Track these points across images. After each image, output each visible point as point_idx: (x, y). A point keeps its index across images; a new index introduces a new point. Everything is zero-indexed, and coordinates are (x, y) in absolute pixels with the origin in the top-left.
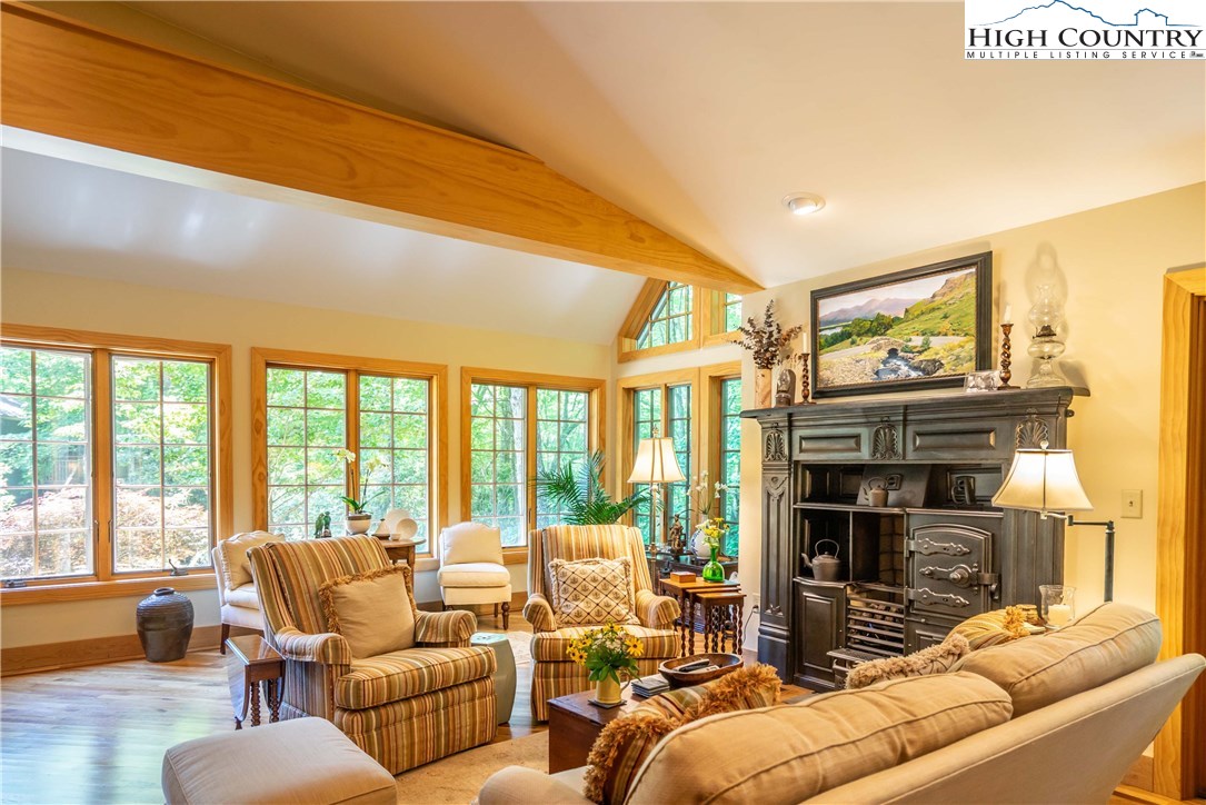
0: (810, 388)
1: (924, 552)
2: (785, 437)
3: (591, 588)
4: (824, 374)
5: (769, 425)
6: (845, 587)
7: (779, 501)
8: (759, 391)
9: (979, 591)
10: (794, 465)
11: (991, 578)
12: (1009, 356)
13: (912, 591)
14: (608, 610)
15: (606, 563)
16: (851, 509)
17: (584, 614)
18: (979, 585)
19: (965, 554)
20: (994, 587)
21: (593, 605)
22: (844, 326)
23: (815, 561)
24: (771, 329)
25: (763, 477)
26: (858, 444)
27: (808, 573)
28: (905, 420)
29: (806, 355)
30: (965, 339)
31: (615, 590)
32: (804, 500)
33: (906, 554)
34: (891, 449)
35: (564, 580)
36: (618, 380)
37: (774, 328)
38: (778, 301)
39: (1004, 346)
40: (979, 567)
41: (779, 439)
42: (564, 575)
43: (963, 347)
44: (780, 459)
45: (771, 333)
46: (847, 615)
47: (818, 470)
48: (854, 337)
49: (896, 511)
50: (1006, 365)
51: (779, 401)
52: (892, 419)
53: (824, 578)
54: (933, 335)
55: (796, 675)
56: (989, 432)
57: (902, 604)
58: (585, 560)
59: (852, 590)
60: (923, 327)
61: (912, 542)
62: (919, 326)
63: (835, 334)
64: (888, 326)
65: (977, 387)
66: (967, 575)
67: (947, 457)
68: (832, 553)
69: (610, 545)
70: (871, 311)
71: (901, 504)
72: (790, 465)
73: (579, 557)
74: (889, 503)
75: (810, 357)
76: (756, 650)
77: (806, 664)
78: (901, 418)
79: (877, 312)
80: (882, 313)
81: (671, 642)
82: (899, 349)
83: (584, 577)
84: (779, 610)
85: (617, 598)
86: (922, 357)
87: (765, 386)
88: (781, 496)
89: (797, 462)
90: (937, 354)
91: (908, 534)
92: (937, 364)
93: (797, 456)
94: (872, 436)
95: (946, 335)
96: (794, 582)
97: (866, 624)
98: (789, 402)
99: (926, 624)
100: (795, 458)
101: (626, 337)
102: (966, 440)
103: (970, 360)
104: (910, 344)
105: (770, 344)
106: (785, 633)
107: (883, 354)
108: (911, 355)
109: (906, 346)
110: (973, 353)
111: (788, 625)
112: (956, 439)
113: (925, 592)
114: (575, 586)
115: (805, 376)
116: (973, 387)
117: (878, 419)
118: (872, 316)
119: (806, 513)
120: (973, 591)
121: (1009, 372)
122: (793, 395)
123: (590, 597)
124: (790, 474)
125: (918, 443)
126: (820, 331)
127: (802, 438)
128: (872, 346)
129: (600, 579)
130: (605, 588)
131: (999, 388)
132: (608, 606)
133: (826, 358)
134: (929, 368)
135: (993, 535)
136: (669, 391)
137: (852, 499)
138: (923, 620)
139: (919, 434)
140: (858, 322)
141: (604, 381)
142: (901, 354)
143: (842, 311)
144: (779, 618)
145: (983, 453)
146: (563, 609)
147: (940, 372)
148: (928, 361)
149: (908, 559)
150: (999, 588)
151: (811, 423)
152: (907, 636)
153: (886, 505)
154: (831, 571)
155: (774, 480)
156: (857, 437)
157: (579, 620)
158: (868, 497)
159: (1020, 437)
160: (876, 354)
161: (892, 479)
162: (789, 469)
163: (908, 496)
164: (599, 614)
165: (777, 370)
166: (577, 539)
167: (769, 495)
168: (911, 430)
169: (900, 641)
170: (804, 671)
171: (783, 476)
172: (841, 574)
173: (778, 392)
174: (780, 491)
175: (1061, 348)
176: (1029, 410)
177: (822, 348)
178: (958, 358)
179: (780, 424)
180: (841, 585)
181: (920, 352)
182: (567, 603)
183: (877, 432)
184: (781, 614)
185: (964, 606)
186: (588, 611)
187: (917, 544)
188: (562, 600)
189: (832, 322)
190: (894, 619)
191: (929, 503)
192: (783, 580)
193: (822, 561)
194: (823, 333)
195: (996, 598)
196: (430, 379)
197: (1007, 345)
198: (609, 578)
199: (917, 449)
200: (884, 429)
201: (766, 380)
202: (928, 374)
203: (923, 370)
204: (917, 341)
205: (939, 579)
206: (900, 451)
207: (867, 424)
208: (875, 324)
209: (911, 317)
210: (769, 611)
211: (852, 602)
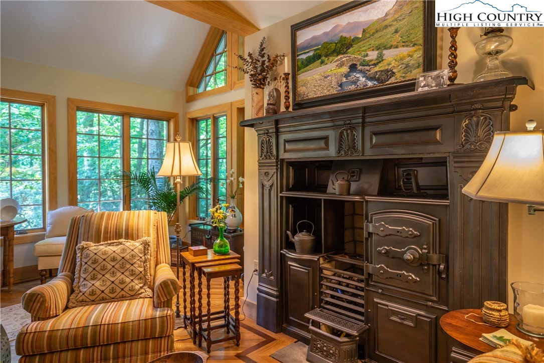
0: (291, 100)
1: (380, 233)
2: (273, 140)
3: (109, 267)
4: (301, 89)
5: (262, 132)
6: (319, 259)
7: (270, 191)
8: (254, 105)
9: (428, 269)
10: (280, 162)
11: (439, 258)
12: (455, 57)
13: (371, 266)
14: (122, 286)
15: (128, 244)
16: (322, 197)
17: (98, 292)
18: (428, 265)
19: (416, 236)
20: (442, 267)
21: (108, 283)
22: (315, 50)
23: (296, 238)
24: (264, 59)
25: (259, 172)
26: (327, 144)
27: (291, 246)
28: (363, 122)
29: (287, 75)
30: (413, 49)
31: (132, 268)
32: (288, 190)
33: (365, 234)
34: (353, 147)
35: (86, 260)
36: (186, 113)
37: (265, 58)
38: (269, 37)
39: (451, 48)
40: (428, 248)
41: (269, 142)
42: (87, 256)
43: (411, 56)
44: (270, 158)
45: (263, 62)
46: (320, 281)
47: (299, 166)
48: (323, 58)
49: (357, 198)
50: (453, 65)
51: (268, 112)
52: (354, 121)
53: (303, 252)
54: (386, 48)
55: (284, 325)
56: (436, 129)
57: (363, 275)
58: (109, 242)
59: (324, 260)
60: (378, 43)
61: (370, 225)
62: (373, 42)
63: (309, 57)
64: (349, 46)
65: (428, 86)
66: (417, 256)
67: (399, 153)
68: (309, 231)
69: (135, 227)
70: (336, 35)
71: (361, 193)
72: (277, 162)
73: (106, 239)
74: (351, 193)
75: (290, 76)
76: (256, 304)
77: (291, 318)
78: (361, 120)
79: (340, 35)
80: (344, 35)
81: (162, 322)
82: (358, 63)
83: (104, 257)
84: (271, 275)
85: (132, 275)
86: (377, 69)
87: (259, 102)
88: (271, 186)
89: (282, 160)
90: (389, 64)
91: (367, 218)
92: (389, 73)
93: (283, 155)
94: (338, 136)
95: (397, 47)
96: (281, 254)
97: (335, 290)
98: (275, 112)
99: (382, 294)
100: (281, 157)
101: (190, 86)
102: (416, 137)
103: (418, 67)
104: (367, 58)
105: (263, 70)
106: (275, 293)
107: (345, 69)
108: (368, 68)
109: (364, 61)
110: (421, 60)
111: (277, 287)
112: (406, 137)
113: (382, 268)
114: (94, 266)
115: (287, 92)
116: (424, 86)
117: (341, 123)
118: (336, 39)
119: (290, 200)
120: (423, 269)
121: (455, 72)
122: (279, 107)
123: (107, 276)
124: (277, 169)
125: (374, 141)
126: (298, 56)
127: (286, 141)
128: (336, 64)
129: (119, 258)
130: (123, 266)
131: (448, 85)
132: (122, 282)
133: (302, 77)
134: (383, 78)
135: (440, 220)
136: (215, 120)
137: (323, 188)
138: (380, 291)
139: (376, 134)
140: (326, 45)
141: (178, 114)
142: (360, 68)
143: (314, 38)
144: (271, 281)
145: (431, 148)
146: (81, 288)
147: (392, 80)
148: (382, 71)
149: (367, 239)
150: (447, 268)
151: (292, 129)
152: (367, 302)
153: (349, 194)
154: (309, 245)
155: (266, 174)
156: (326, 139)
157: (92, 298)
158: (335, 187)
159: (466, 131)
160: (339, 70)
161: (353, 172)
162: (277, 166)
163: (366, 186)
164: (113, 291)
165: (267, 90)
166: (107, 223)
167: (263, 186)
168: (368, 131)
169: (362, 306)
170: (290, 323)
171: (272, 171)
172: (316, 249)
173: (268, 104)
174: (271, 182)
175: (510, 42)
176: (477, 106)
177: (299, 69)
178: (407, 66)
179: (270, 131)
180: (315, 258)
181: (375, 65)
182: (86, 282)
183: (342, 133)
184: (272, 277)
185: (416, 281)
186: (103, 288)
187: (374, 226)
188: (82, 280)
189: (307, 47)
190: (356, 288)
191: (382, 192)
192: (274, 252)
193: (301, 237)
194: (300, 57)
195: (444, 276)
196: (42, 106)
197: (454, 47)
198: (128, 257)
199: (373, 147)
200: (347, 130)
201: (260, 97)
202: (382, 82)
203: (378, 80)
204: (373, 55)
205: (393, 258)
206: (360, 148)
207: (334, 127)
208: (339, 45)
209: (368, 35)
210: (264, 275)
211: (324, 271)
